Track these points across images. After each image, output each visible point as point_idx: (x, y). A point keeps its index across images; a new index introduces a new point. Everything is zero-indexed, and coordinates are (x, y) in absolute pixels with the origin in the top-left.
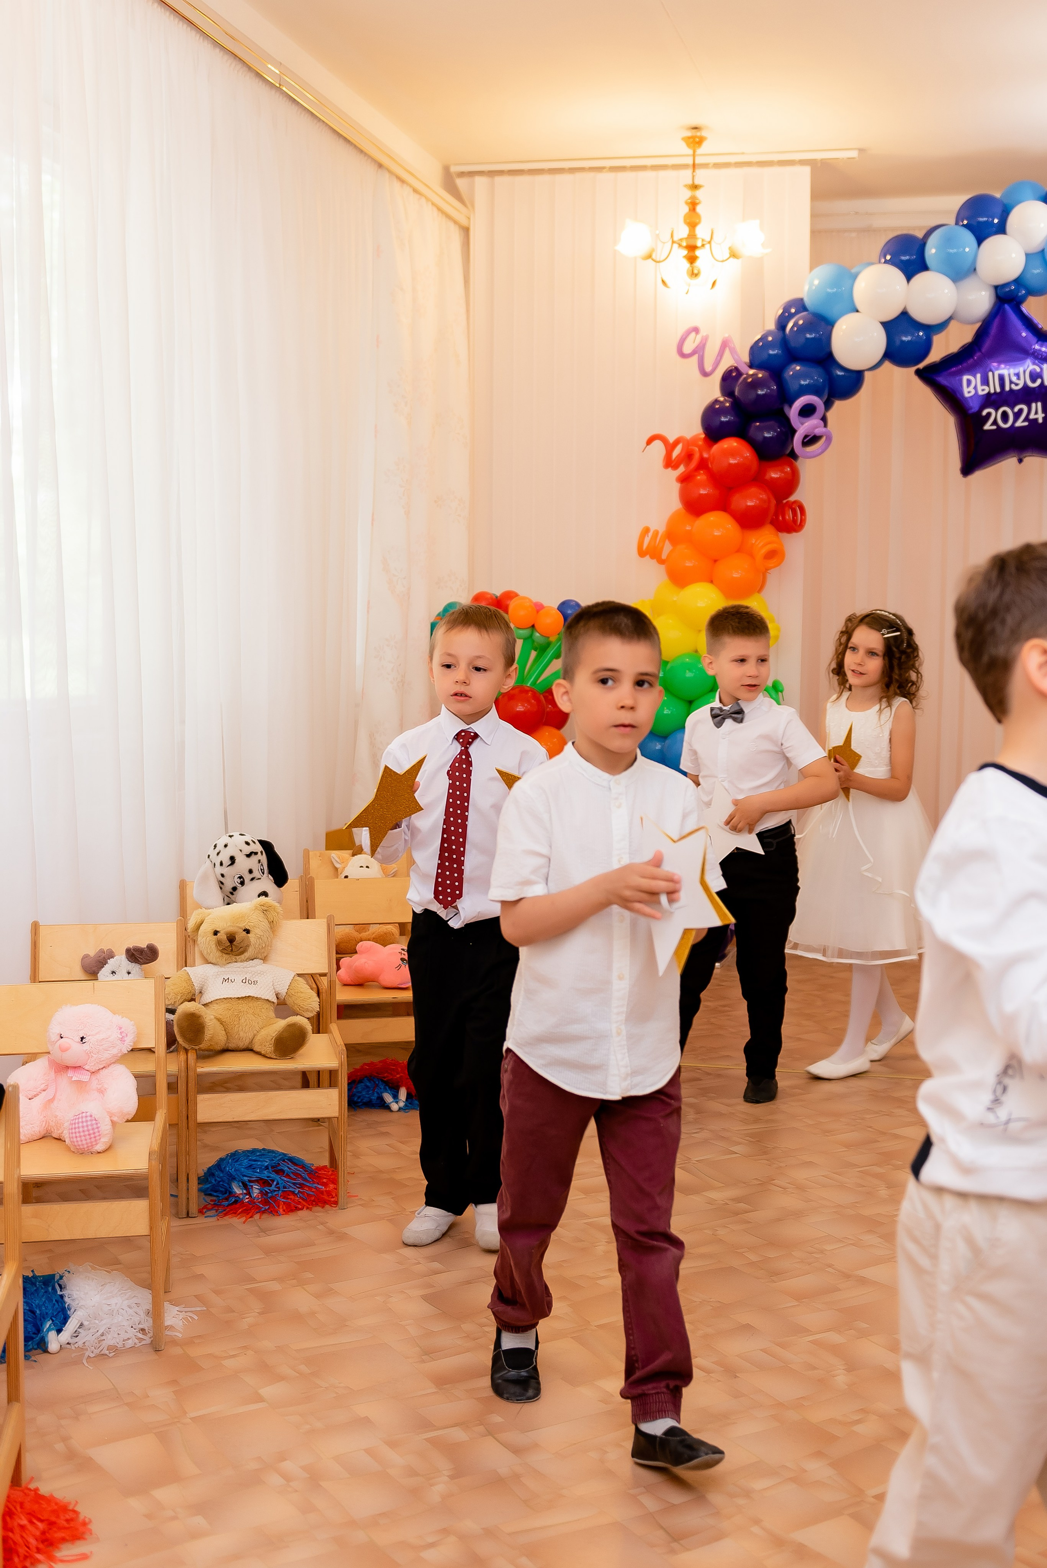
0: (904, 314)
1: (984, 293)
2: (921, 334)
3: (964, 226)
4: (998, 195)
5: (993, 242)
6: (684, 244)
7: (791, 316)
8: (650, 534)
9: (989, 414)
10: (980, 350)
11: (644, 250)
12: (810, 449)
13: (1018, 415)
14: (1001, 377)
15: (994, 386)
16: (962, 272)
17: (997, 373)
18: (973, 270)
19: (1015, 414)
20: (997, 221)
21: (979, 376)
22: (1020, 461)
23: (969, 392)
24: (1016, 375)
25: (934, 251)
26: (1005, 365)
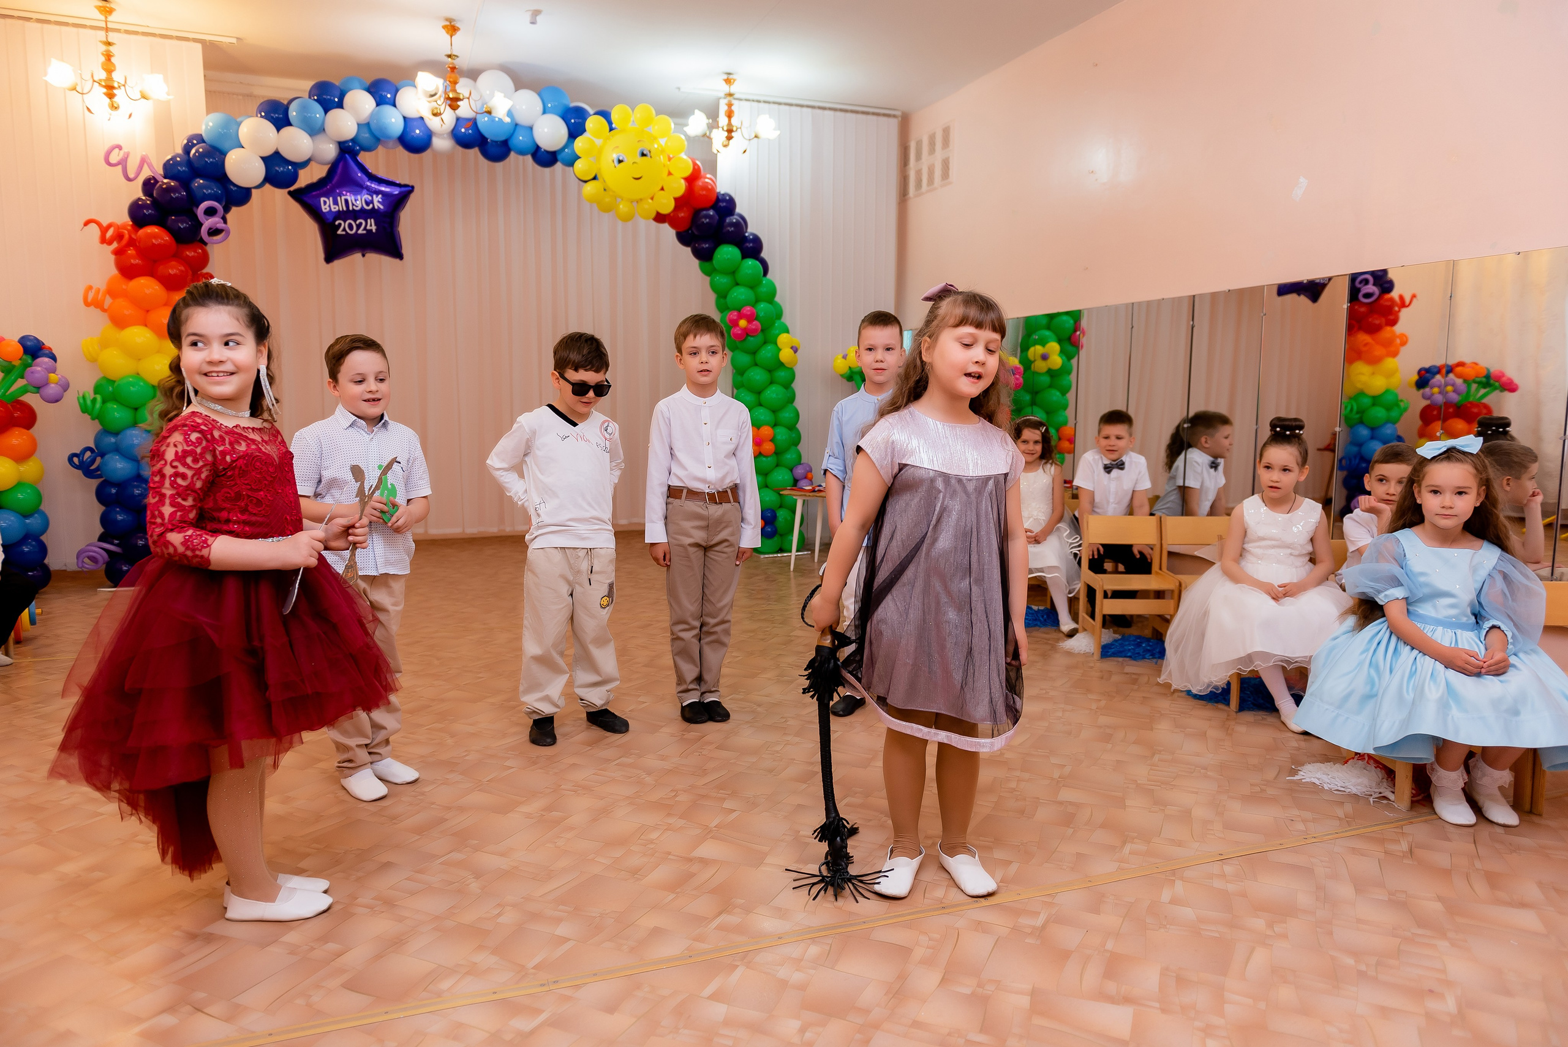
0: (277, 153)
1: (331, 145)
2: (290, 167)
3: (315, 100)
4: (337, 84)
5: (335, 113)
6: (103, 84)
7: (194, 145)
8: (93, 291)
9: (340, 225)
10: (331, 183)
11: (69, 83)
12: (215, 238)
13: (359, 226)
14: (346, 201)
15: (342, 207)
16: (315, 130)
17: (343, 198)
18: (322, 130)
19: (357, 225)
20: (336, 100)
21: (331, 199)
22: (363, 256)
23: (326, 209)
24: (356, 200)
25: (294, 113)
26: (348, 194)
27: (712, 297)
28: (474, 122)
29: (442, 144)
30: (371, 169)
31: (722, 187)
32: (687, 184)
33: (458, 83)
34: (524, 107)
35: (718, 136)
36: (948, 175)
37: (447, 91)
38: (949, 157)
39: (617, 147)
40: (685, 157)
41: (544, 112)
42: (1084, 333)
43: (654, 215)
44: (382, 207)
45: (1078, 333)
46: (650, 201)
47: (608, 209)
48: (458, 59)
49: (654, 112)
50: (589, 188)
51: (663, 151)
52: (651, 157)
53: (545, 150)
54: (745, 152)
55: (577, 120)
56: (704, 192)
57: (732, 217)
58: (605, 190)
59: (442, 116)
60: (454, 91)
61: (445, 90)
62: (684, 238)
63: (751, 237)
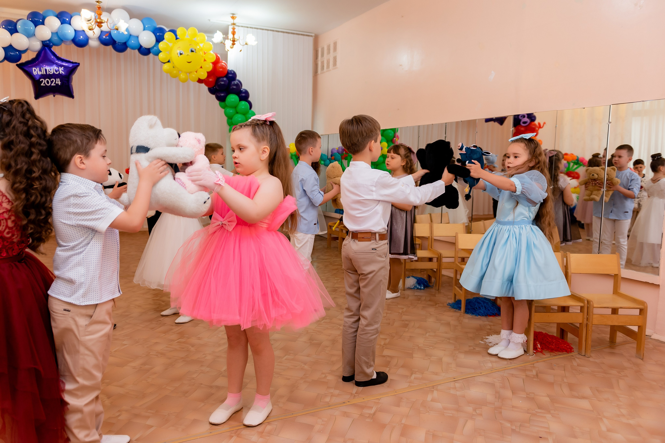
0: (11, 46)
1: (38, 43)
2: (17, 53)
4: (41, 13)
5: (40, 27)
9: (42, 81)
10: (38, 61)
13: (52, 82)
14: (46, 70)
15: (43, 72)
16: (30, 35)
17: (44, 68)
18: (34, 35)
19: (51, 81)
20: (41, 21)
21: (38, 68)
22: (54, 96)
23: (35, 73)
24: (50, 70)
25: (20, 27)
26: (47, 66)
27: (225, 119)
28: (110, 33)
29: (94, 43)
30: (58, 55)
31: (230, 67)
32: (213, 65)
33: (101, 15)
34: (134, 27)
35: (228, 43)
36: (336, 64)
37: (96, 18)
38: (336, 56)
39: (180, 47)
40: (212, 53)
41: (144, 30)
42: (398, 138)
43: (197, 79)
44: (63, 73)
45: (395, 139)
46: (195, 73)
47: (176, 76)
48: (102, 3)
49: (197, 31)
50: (166, 66)
51: (201, 50)
52: (196, 52)
53: (144, 48)
54: (241, 51)
55: (160, 34)
56: (221, 70)
57: (234, 82)
58: (173, 67)
59: (94, 30)
60: (100, 18)
61: (95, 18)
62: (212, 91)
63: (244, 91)
